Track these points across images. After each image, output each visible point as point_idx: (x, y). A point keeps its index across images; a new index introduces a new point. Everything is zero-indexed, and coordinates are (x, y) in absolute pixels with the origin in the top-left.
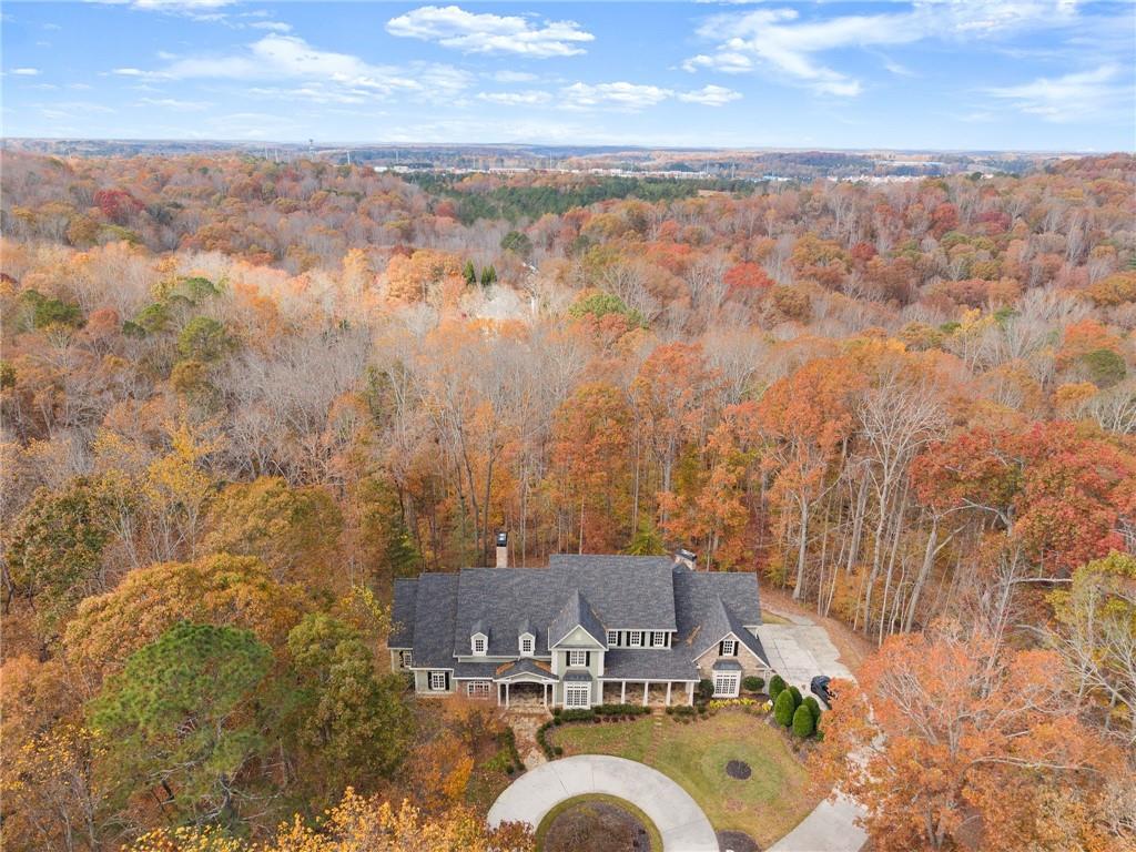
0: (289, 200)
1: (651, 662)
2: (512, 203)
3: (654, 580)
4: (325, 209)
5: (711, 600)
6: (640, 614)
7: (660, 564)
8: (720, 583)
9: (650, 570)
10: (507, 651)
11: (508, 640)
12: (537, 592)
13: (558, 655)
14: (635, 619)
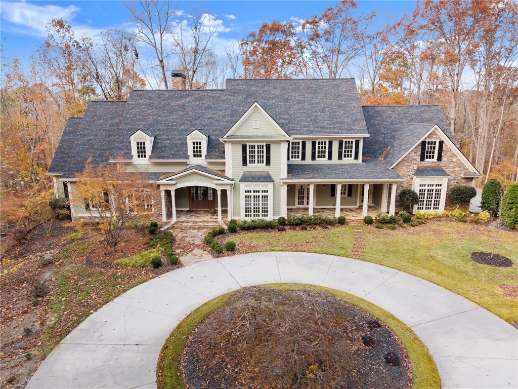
3: (339, 96)
5: (397, 126)
6: (326, 122)
7: (344, 84)
8: (405, 113)
9: (333, 88)
10: (174, 156)
11: (176, 146)
12: (211, 107)
13: (232, 149)
14: (321, 127)
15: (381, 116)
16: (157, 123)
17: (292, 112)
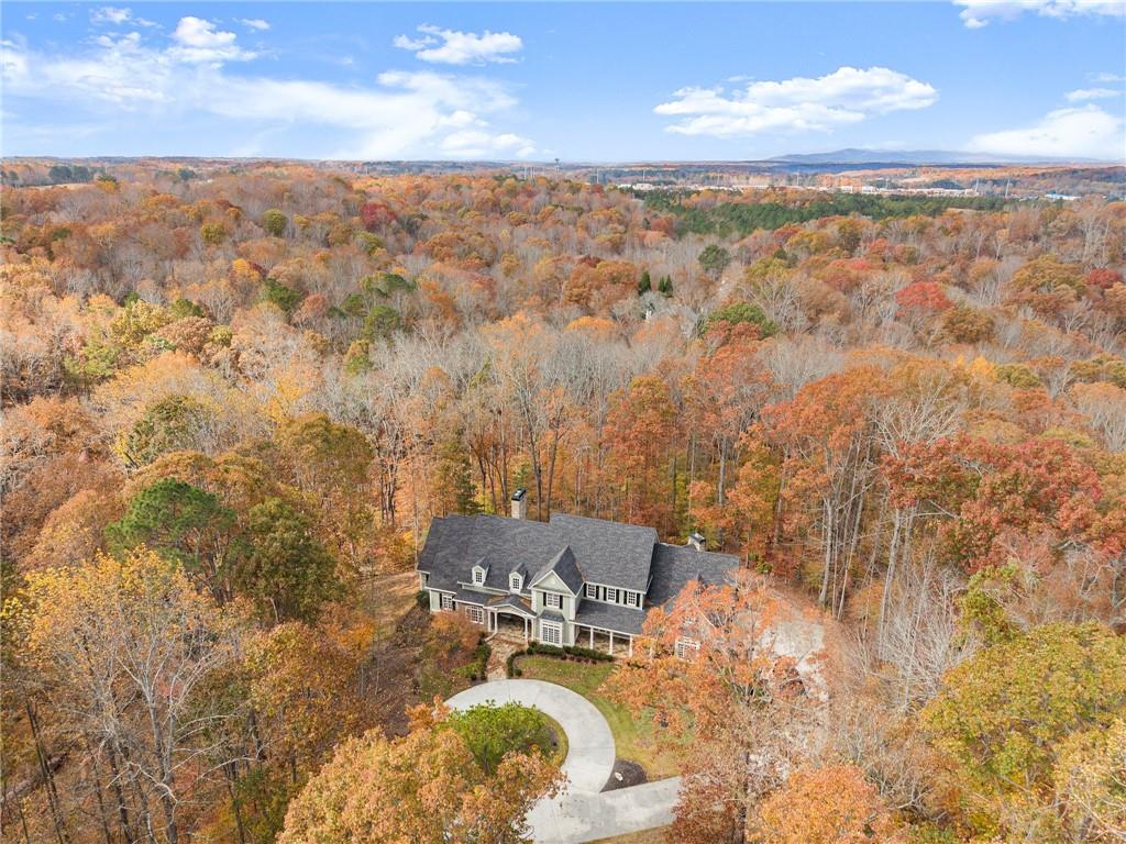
0: (520, 214)
1: (621, 617)
2: (732, 219)
3: (636, 547)
4: (549, 222)
6: (617, 574)
7: (645, 534)
8: (703, 561)
9: (634, 537)
10: (500, 585)
11: (503, 577)
12: (534, 542)
13: (536, 594)
14: (611, 578)
15: (680, 561)
16: (493, 551)
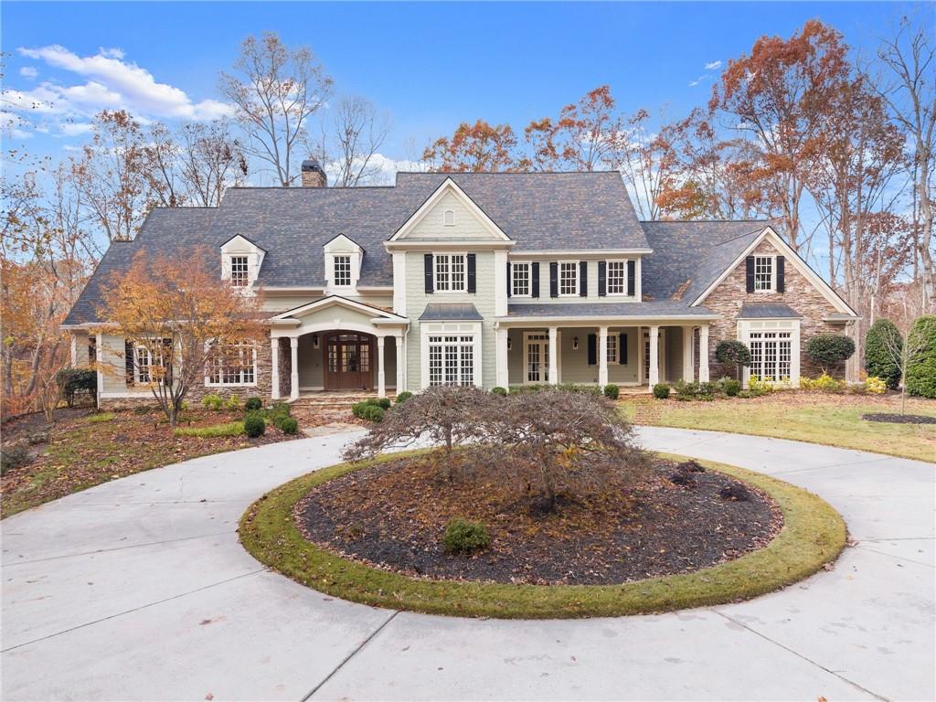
3: (594, 194)
5: (700, 250)
6: (574, 233)
7: (602, 178)
8: (711, 231)
9: (583, 185)
10: (299, 282)
11: (304, 266)
12: (369, 212)
13: (406, 262)
14: (564, 239)
15: (670, 236)
16: (272, 233)
17: (513, 218)
